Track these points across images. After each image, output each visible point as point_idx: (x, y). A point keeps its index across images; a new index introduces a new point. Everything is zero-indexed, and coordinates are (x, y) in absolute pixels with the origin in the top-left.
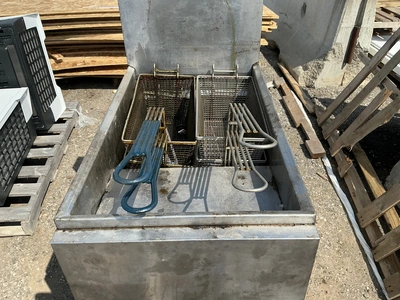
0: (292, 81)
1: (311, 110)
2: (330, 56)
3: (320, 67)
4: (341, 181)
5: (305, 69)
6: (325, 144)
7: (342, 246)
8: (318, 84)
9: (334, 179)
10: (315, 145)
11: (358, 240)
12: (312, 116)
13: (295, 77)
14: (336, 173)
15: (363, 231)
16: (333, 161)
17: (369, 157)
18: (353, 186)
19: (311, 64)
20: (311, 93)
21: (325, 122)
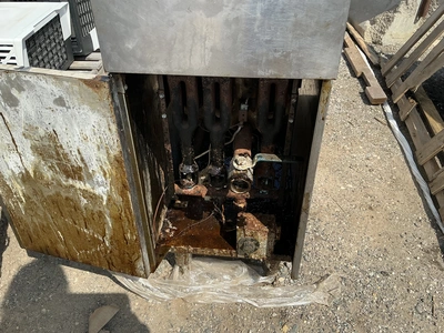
0: (357, 36)
1: (375, 60)
2: (402, 8)
3: (389, 20)
4: (402, 126)
5: (373, 23)
6: (388, 92)
7: (394, 181)
8: (386, 40)
9: (393, 123)
10: (376, 91)
11: (414, 177)
12: (376, 67)
13: (361, 32)
14: (397, 118)
15: (421, 169)
16: (395, 108)
18: (415, 126)
19: (380, 18)
20: (377, 49)
21: (389, 71)
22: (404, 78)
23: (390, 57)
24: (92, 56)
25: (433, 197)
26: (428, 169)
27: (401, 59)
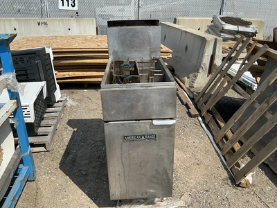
0: (182, 84)
1: (191, 96)
2: (201, 70)
3: (196, 76)
4: (207, 126)
5: (188, 78)
6: (199, 111)
7: (207, 151)
8: (195, 85)
9: (203, 125)
10: (194, 111)
11: (215, 149)
12: (192, 99)
13: (184, 83)
14: (204, 123)
15: (217, 145)
16: (203, 118)
17: (222, 116)
18: (212, 126)
19: (191, 75)
20: (192, 90)
21: (198, 101)
22: (205, 103)
23: (198, 93)
24: (56, 105)
25: (224, 156)
26: (220, 144)
27: (204, 93)
